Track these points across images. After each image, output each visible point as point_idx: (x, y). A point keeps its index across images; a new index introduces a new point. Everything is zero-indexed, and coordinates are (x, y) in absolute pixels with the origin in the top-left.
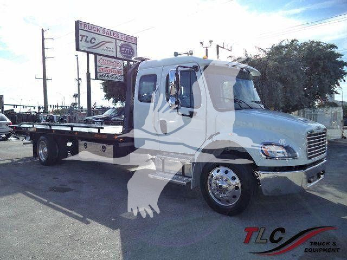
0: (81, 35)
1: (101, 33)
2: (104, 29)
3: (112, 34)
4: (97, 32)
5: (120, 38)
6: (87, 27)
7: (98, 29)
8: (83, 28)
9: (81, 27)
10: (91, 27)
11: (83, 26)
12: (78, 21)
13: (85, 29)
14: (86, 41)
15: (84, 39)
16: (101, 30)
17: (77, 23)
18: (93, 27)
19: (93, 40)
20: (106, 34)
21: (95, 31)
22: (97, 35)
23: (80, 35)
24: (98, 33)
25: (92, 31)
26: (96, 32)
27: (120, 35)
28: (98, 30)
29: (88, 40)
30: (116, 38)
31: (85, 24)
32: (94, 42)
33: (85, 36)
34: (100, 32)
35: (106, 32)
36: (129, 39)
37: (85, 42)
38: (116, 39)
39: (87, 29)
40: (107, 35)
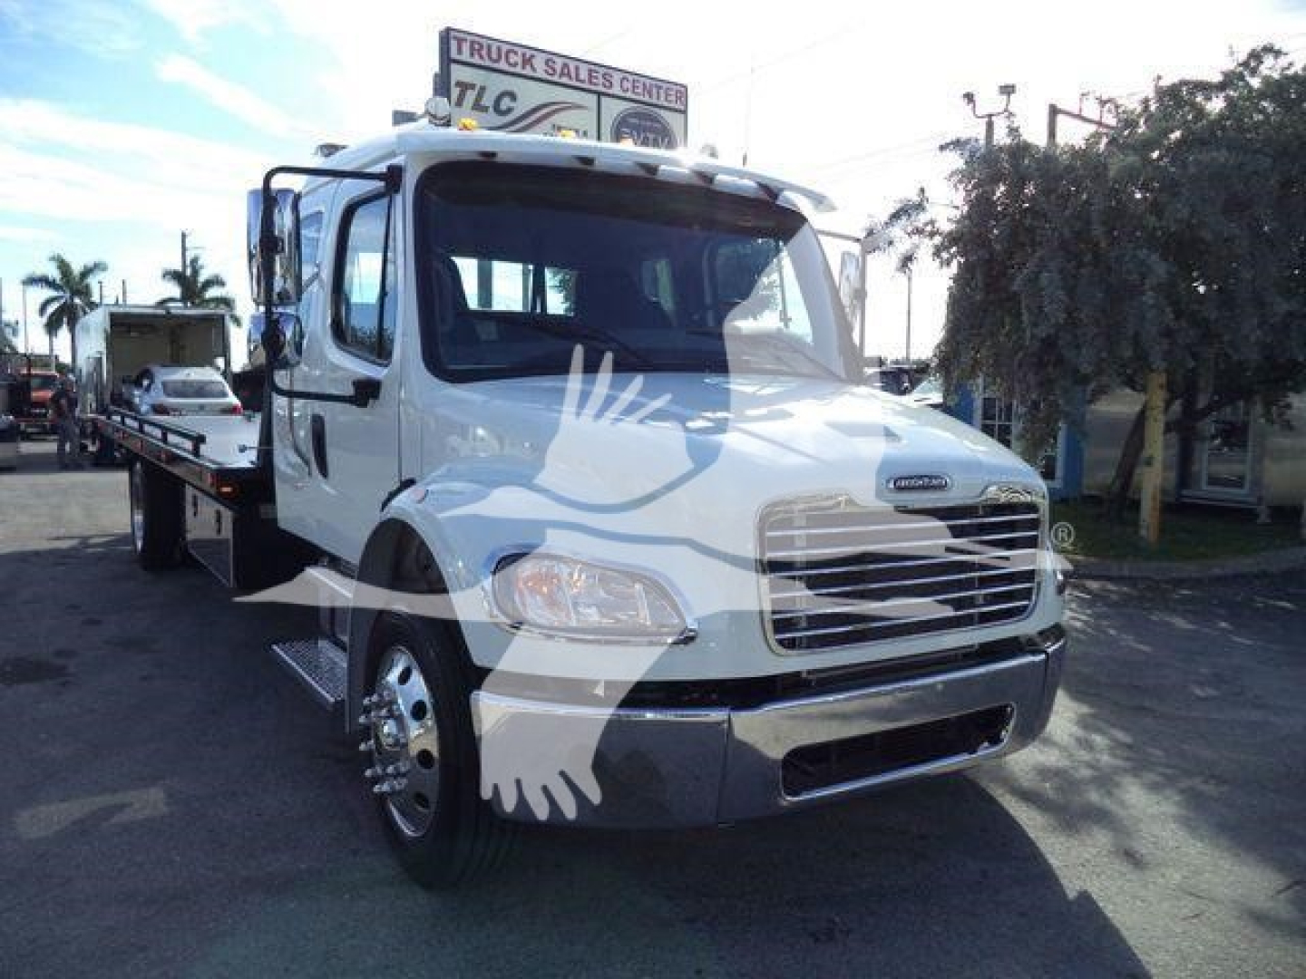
0: (459, 84)
1: (540, 74)
2: (551, 57)
3: (584, 75)
4: (524, 68)
5: (616, 90)
6: (484, 52)
7: (528, 55)
8: (465, 57)
9: (460, 51)
10: (499, 49)
11: (466, 48)
12: (448, 30)
13: (476, 60)
14: (478, 106)
15: (471, 96)
16: (539, 62)
17: (446, 37)
18: (508, 52)
19: (505, 103)
20: (560, 77)
21: (515, 65)
22: (520, 81)
23: (453, 83)
24: (528, 71)
25: (502, 65)
26: (518, 70)
27: (616, 77)
28: (527, 61)
29: (488, 100)
30: (601, 89)
31: (477, 39)
32: (509, 110)
33: (472, 86)
34: (534, 69)
35: (558, 67)
36: (654, 91)
37: (473, 108)
38: (599, 94)
39: (481, 57)
40: (565, 80)
